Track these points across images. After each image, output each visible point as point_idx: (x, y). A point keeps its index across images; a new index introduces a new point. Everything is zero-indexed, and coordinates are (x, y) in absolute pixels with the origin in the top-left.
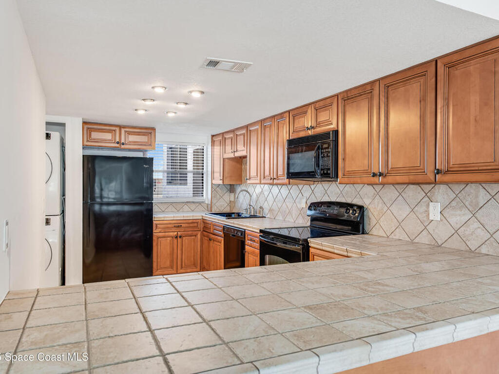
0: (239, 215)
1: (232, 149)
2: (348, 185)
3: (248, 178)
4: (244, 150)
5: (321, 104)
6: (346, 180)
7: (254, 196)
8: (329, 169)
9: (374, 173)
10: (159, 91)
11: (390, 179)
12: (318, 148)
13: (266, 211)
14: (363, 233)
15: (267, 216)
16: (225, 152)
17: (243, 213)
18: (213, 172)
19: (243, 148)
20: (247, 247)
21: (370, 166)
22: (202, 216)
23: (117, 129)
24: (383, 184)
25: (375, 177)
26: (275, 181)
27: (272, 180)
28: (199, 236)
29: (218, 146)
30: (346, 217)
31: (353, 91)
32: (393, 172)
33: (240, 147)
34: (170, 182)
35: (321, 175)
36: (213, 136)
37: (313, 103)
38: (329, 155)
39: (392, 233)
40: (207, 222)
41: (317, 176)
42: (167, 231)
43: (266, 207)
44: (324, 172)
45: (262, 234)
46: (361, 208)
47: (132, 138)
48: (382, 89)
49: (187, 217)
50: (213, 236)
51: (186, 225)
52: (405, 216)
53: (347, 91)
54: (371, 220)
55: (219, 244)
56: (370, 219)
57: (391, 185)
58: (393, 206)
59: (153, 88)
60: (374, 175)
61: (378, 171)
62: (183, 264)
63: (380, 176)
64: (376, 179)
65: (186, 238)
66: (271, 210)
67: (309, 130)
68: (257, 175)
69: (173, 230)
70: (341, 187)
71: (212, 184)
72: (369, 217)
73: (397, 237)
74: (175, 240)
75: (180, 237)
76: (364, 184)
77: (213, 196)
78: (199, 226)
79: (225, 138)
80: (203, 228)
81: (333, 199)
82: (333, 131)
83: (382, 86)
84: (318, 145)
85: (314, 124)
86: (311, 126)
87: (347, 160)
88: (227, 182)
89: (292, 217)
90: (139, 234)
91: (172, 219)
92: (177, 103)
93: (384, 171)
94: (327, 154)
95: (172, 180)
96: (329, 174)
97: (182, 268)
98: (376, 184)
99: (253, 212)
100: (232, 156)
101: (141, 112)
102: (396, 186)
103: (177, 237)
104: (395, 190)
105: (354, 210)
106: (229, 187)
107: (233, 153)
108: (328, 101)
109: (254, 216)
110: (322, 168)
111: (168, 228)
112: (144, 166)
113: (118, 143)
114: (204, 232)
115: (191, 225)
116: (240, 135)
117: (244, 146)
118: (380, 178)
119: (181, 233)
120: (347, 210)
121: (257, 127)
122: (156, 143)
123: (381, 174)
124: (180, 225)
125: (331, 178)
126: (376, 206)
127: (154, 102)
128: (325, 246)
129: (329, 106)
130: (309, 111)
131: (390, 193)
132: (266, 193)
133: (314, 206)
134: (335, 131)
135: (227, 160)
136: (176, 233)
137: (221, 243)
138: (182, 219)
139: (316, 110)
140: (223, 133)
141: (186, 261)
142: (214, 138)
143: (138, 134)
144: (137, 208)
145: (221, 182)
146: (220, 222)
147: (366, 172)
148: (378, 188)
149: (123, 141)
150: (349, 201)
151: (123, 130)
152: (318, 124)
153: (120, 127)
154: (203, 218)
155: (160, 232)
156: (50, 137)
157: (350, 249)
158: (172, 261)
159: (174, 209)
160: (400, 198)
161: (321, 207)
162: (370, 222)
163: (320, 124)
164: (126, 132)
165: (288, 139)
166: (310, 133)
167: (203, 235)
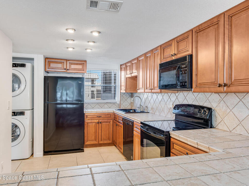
0: (135, 111)
1: (130, 72)
2: (200, 93)
3: (138, 89)
4: (136, 72)
5: (181, 38)
6: (198, 90)
7: (143, 100)
8: (186, 82)
9: (219, 84)
10: (71, 31)
11: (233, 88)
12: (179, 68)
13: (150, 109)
14: (211, 127)
15: (150, 112)
16: (127, 74)
17: (137, 110)
18: (121, 86)
19: (136, 71)
20: (134, 132)
21: (216, 79)
22: (113, 111)
23: (65, 61)
24: (227, 92)
25: (220, 88)
26: (153, 91)
27: (151, 90)
28: (111, 122)
29: (123, 71)
30: (199, 115)
31: (203, 25)
32: (235, 83)
33: (134, 71)
34: (104, 92)
35: (181, 86)
36: (121, 65)
37: (176, 38)
38: (186, 72)
39: (234, 129)
40: (116, 114)
41: (178, 87)
42: (93, 119)
43: (150, 106)
44: (182, 84)
45: (142, 125)
46: (210, 109)
47: (73, 66)
48: (226, 19)
49: (105, 111)
50: (118, 123)
51: (104, 116)
52: (245, 117)
53: (199, 26)
54: (217, 119)
55: (121, 128)
56: (216, 117)
57: (233, 93)
58: (235, 108)
59: (67, 29)
60: (220, 86)
61: (223, 83)
62: (102, 138)
63: (224, 86)
64: (221, 89)
65: (104, 123)
66: (152, 108)
67: (173, 57)
68: (143, 87)
69: (96, 118)
70: (196, 94)
71: (120, 92)
72: (215, 116)
73: (238, 132)
74: (98, 125)
75: (101, 123)
76: (212, 92)
77: (121, 99)
78: (112, 117)
79: (127, 66)
80: (114, 118)
81: (190, 103)
82: (189, 55)
83: (226, 17)
84: (178, 66)
85: (176, 52)
86: (174, 54)
87: (199, 75)
88: (128, 91)
89: (164, 113)
90: (76, 121)
91: (96, 112)
92: (88, 42)
93: (228, 82)
94: (185, 72)
95: (105, 90)
96: (186, 85)
97: (101, 140)
98: (222, 93)
99: (142, 109)
100: (130, 76)
101: (70, 49)
102: (237, 94)
103: (98, 123)
104: (237, 97)
105: (205, 111)
106: (130, 94)
107: (130, 75)
108: (186, 35)
109: (143, 111)
110: (181, 81)
111: (93, 117)
112: (79, 82)
113: (65, 69)
114: (114, 121)
115: (107, 116)
116: (134, 63)
117: (136, 70)
118: (225, 87)
119: (101, 120)
120: (199, 110)
121: (143, 58)
122: (87, 69)
123: (225, 85)
124: (100, 116)
125: (188, 88)
126: (221, 109)
127: (74, 42)
128: (181, 138)
129: (187, 38)
130: (173, 44)
131: (232, 99)
132: (150, 98)
133: (177, 107)
134: (190, 55)
135: (128, 79)
136: (98, 120)
137: (121, 127)
138: (102, 112)
139: (178, 43)
140: (126, 63)
141: (104, 137)
142: (122, 66)
143: (77, 64)
144: (74, 106)
145: (124, 92)
146: (121, 115)
147: (213, 83)
148: (223, 95)
149: (68, 68)
150: (201, 104)
151: (68, 62)
152: (179, 52)
153: (67, 60)
154: (114, 112)
155: (89, 120)
156: (25, 66)
157: (200, 143)
158: (96, 137)
159: (99, 107)
160: (241, 103)
161: (182, 107)
162: (216, 119)
163: (180, 52)
164: (69, 63)
165: (160, 63)
166: (174, 58)
167: (113, 122)
